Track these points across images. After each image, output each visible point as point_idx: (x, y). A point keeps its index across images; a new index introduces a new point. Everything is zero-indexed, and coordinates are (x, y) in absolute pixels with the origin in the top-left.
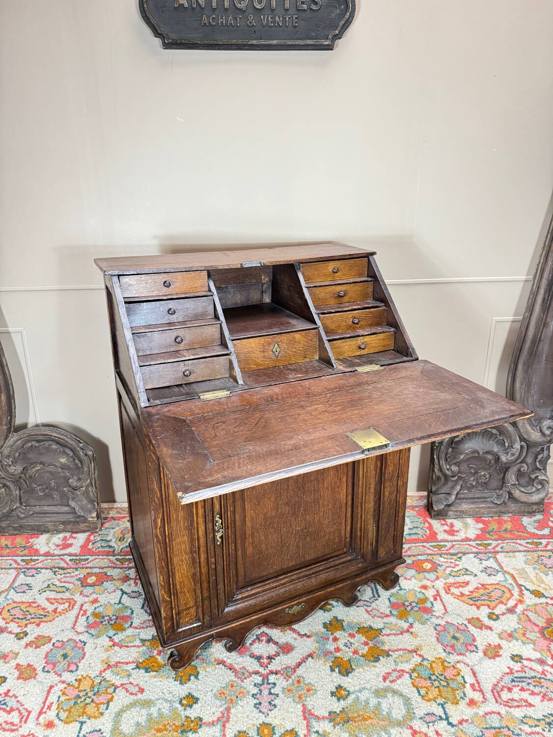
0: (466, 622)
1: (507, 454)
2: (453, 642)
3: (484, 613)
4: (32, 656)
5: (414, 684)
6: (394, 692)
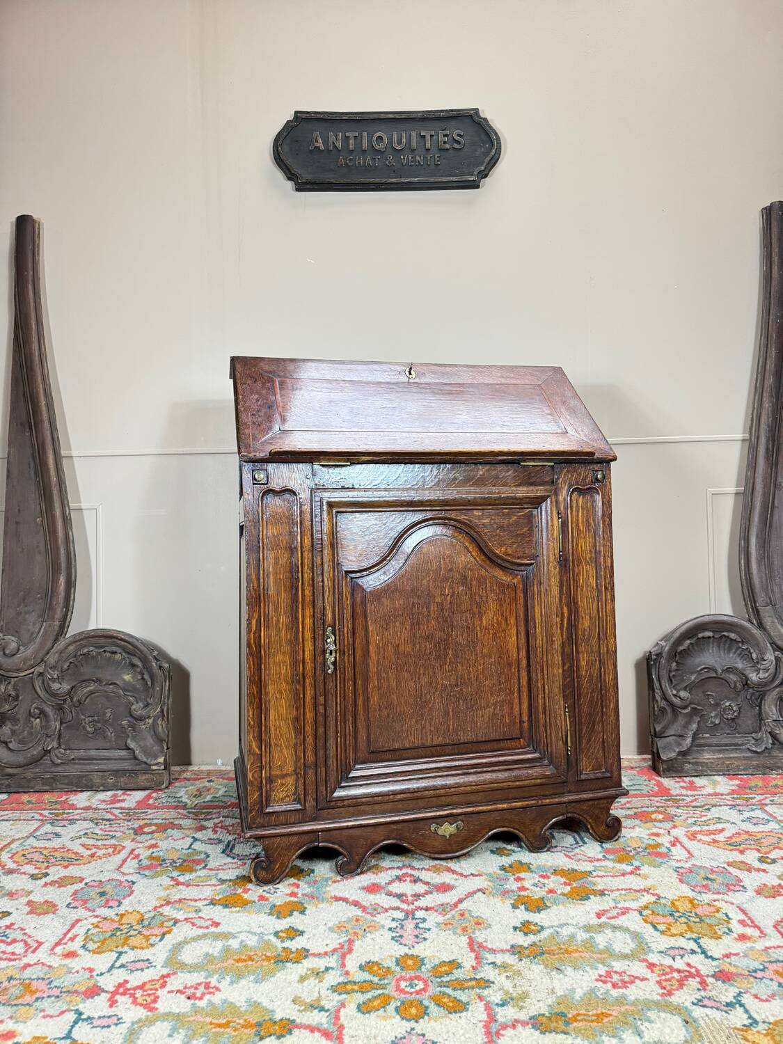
0: (725, 866)
1: (758, 671)
2: (705, 882)
3: (751, 857)
4: (53, 894)
5: (646, 921)
6: (615, 928)
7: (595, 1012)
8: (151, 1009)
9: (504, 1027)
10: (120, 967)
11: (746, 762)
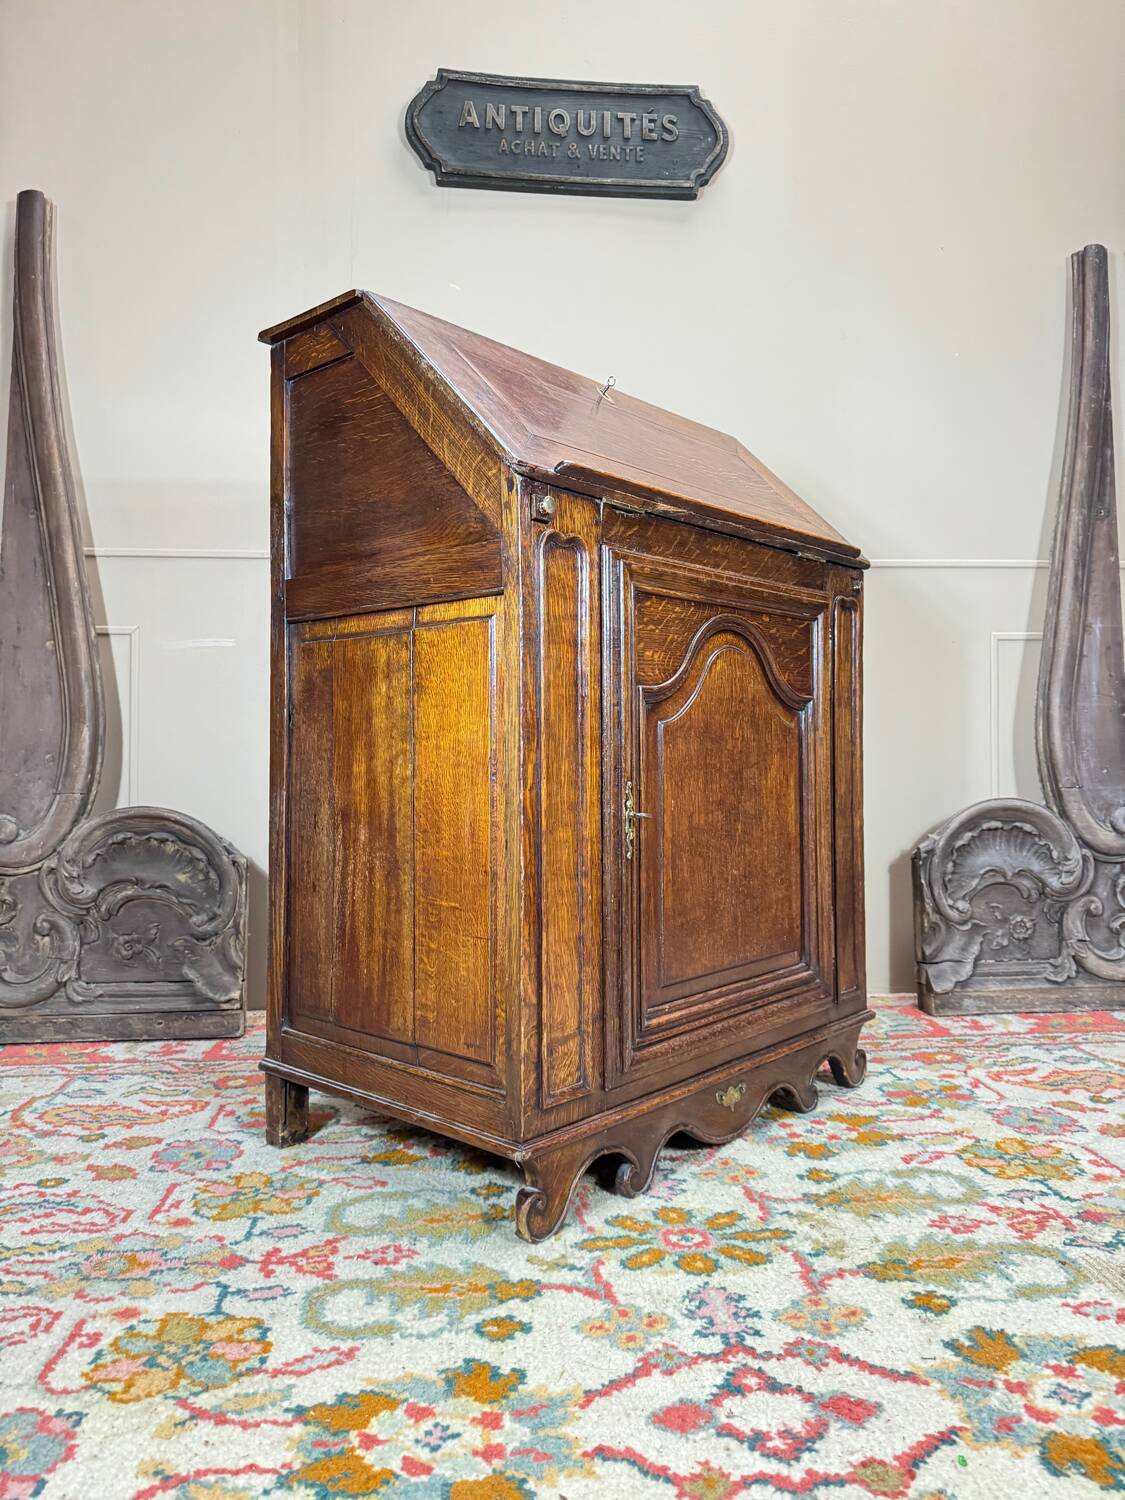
0: (1050, 1106)
1: (1059, 874)
2: (1032, 1124)
3: (1080, 1096)
4: (121, 1157)
5: (970, 1165)
6: (932, 1173)
7: (940, 1258)
8: (330, 1277)
9: (830, 1277)
10: (261, 1234)
11: (1041, 995)
